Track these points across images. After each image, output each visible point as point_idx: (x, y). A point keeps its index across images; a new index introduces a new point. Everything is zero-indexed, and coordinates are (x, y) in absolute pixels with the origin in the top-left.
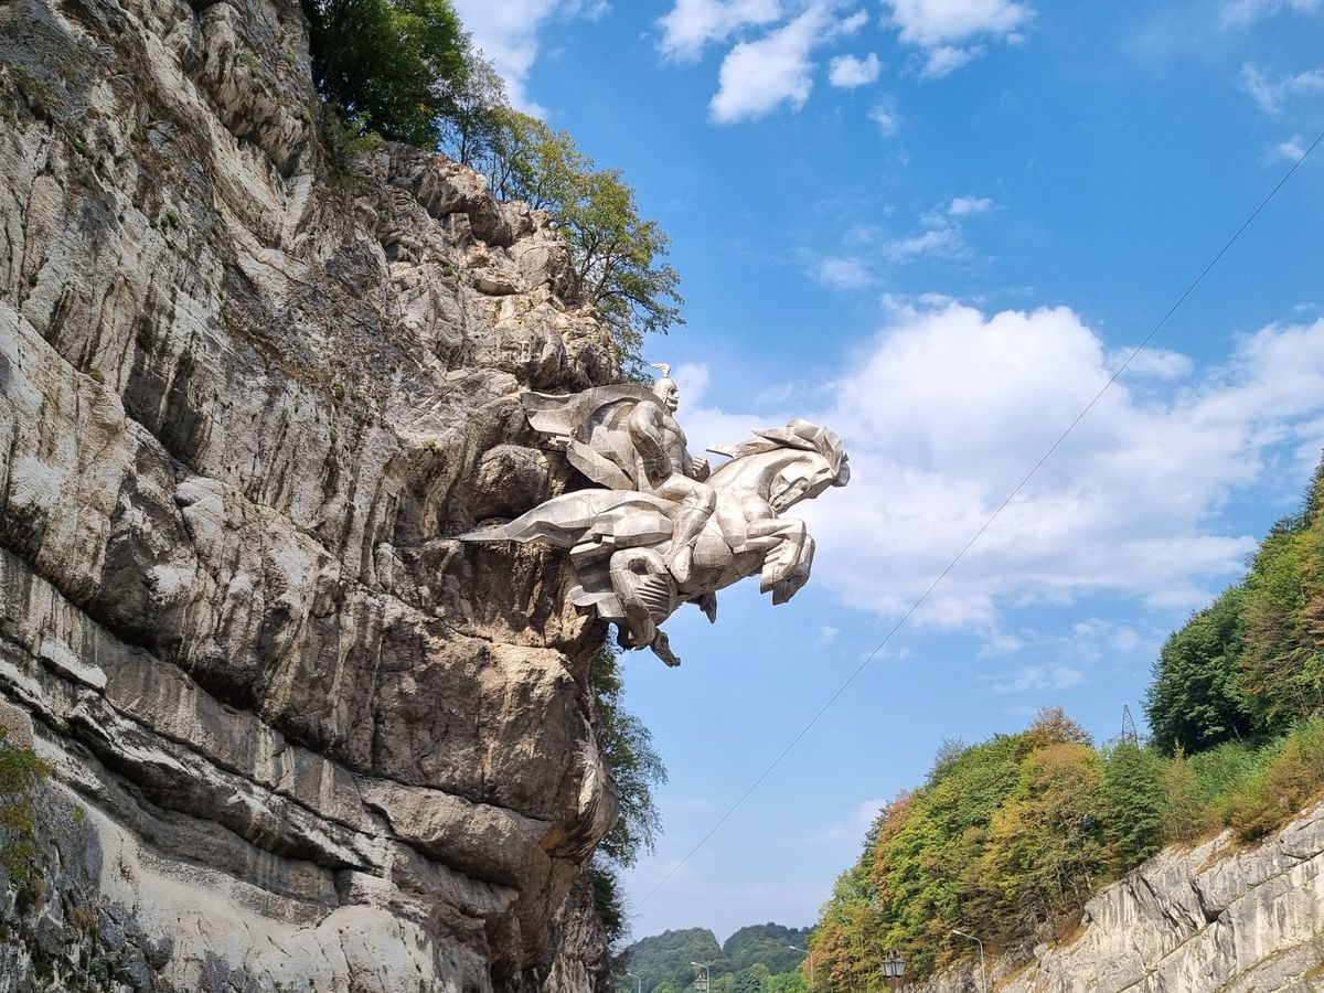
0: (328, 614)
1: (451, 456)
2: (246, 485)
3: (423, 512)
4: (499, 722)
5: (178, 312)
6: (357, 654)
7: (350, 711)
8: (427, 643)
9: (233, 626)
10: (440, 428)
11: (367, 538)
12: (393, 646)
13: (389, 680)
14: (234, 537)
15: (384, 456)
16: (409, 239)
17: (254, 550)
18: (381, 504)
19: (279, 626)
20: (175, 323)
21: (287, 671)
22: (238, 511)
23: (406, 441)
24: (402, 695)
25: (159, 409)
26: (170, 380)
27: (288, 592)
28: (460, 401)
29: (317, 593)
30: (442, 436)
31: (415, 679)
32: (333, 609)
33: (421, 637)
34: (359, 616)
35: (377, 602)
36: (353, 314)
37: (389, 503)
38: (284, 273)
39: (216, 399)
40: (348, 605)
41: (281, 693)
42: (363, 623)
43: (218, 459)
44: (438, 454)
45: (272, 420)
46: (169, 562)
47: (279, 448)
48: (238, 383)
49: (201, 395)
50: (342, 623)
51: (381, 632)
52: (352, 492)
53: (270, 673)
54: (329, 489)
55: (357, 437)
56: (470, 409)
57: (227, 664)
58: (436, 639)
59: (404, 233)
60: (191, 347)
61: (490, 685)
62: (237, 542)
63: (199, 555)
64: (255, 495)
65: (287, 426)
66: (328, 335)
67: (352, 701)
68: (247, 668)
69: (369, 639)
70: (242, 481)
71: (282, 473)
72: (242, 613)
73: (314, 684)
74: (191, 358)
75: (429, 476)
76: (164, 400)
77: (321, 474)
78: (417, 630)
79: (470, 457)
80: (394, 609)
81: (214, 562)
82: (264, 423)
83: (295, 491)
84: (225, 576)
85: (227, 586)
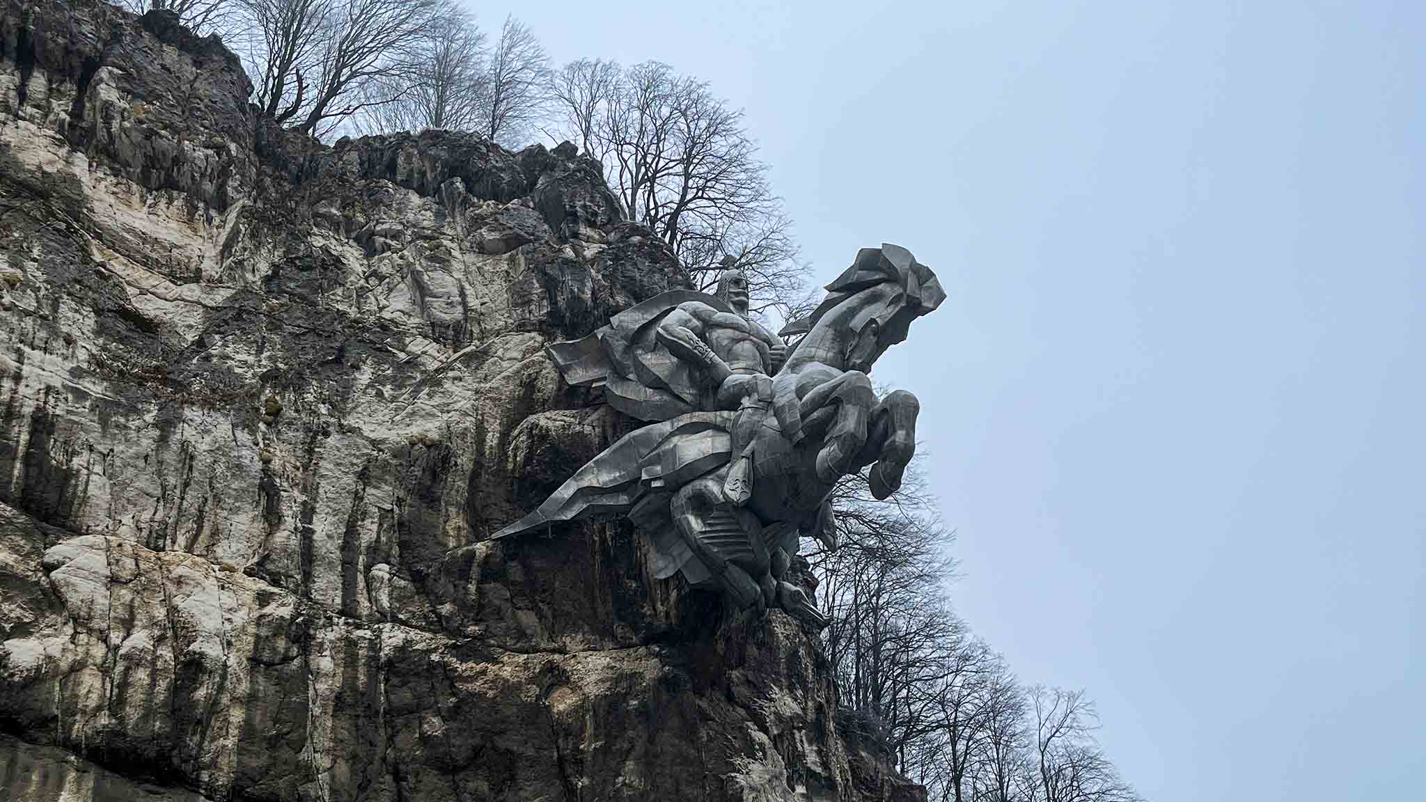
0: (287, 659)
1: (456, 444)
2: (145, 533)
3: (441, 520)
4: (582, 752)
5: (26, 370)
6: (349, 700)
7: (353, 772)
8: (455, 670)
9: (130, 691)
10: (434, 416)
11: (348, 565)
12: (404, 684)
13: (406, 725)
14: (123, 591)
15: (353, 464)
16: (384, 226)
17: (157, 601)
18: (367, 522)
19: (194, 680)
20: (23, 382)
21: (227, 732)
22: (129, 563)
23: (383, 441)
24: (425, 740)
25: (11, 475)
26: (22, 442)
27: (200, 639)
28: (461, 380)
29: (257, 636)
30: (438, 424)
31: (442, 717)
32: (295, 651)
33: (444, 665)
34: (342, 655)
35: (368, 634)
36: (299, 322)
37: (381, 518)
38: (201, 304)
39: (91, 451)
40: (322, 644)
41: (223, 761)
42: (350, 661)
43: (102, 514)
44: (432, 445)
45: (170, 456)
46: (31, 634)
47: (186, 484)
48: (117, 426)
49: (70, 450)
50: (313, 667)
51: (379, 669)
52: (308, 512)
53: (197, 738)
54: (272, 517)
55: (310, 451)
56: (475, 385)
57: (125, 735)
58: (471, 664)
59: (378, 223)
60: (45, 403)
61: (561, 707)
62: (128, 597)
63: (75, 620)
64: (161, 543)
65: (192, 458)
66: (260, 351)
67: (354, 757)
68: (155, 737)
69: (362, 678)
70: (140, 530)
71: (201, 511)
72: (142, 675)
73: (273, 743)
74: (48, 414)
75: (434, 476)
76: (18, 465)
77: (258, 503)
78: (435, 657)
79: (492, 439)
80: (392, 637)
81: (97, 624)
82: (161, 463)
83: (220, 527)
84: (115, 637)
85: (117, 647)
